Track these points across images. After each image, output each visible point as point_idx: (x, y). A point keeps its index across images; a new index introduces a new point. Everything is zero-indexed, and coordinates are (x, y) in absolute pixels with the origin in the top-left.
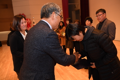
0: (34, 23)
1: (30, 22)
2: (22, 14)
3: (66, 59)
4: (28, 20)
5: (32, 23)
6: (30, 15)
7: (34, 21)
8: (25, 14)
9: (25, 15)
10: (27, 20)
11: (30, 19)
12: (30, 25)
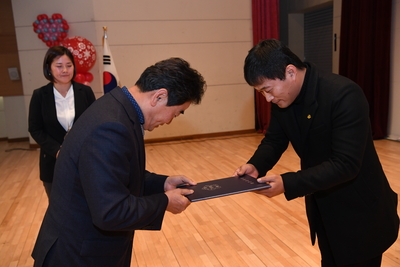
0: (107, 60)
1: (87, 54)
2: (50, 16)
4: (76, 48)
5: (101, 60)
6: (93, 21)
7: (107, 52)
8: (65, 17)
9: (64, 23)
10: (74, 43)
11: (86, 42)
12: (90, 71)
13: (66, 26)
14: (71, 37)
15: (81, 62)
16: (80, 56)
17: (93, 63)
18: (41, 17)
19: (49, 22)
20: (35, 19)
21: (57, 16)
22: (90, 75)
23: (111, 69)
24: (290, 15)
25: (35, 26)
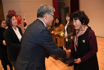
0: (24, 20)
1: (20, 18)
2: (11, 11)
3: (58, 50)
4: (18, 17)
5: (23, 20)
6: (21, 11)
7: (24, 18)
8: (15, 11)
9: (15, 12)
10: (17, 16)
11: (20, 16)
12: (21, 22)
13: (15, 13)
14: (17, 15)
15: (19, 20)
16: (19, 19)
17: (21, 20)
18: (10, 11)
19: (11, 12)
20: (8, 11)
21: (13, 11)
22: (21, 23)
23: (25, 21)
24: (61, 9)
25: (8, 13)
